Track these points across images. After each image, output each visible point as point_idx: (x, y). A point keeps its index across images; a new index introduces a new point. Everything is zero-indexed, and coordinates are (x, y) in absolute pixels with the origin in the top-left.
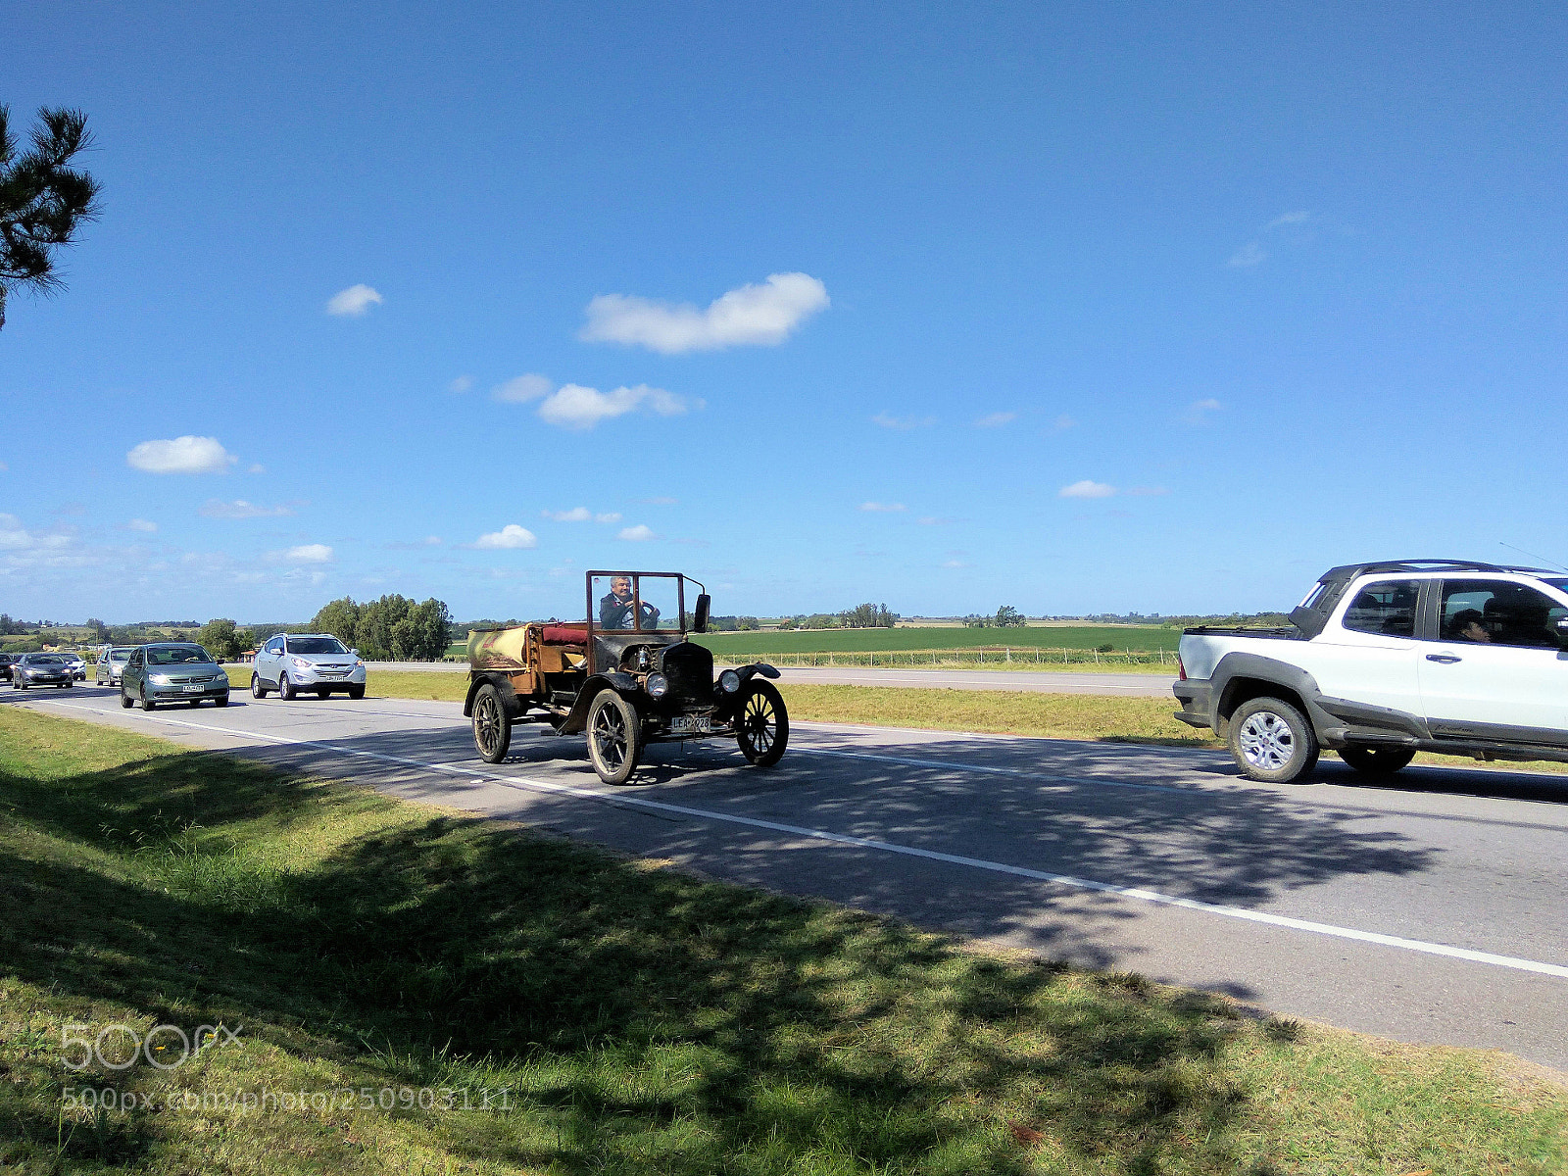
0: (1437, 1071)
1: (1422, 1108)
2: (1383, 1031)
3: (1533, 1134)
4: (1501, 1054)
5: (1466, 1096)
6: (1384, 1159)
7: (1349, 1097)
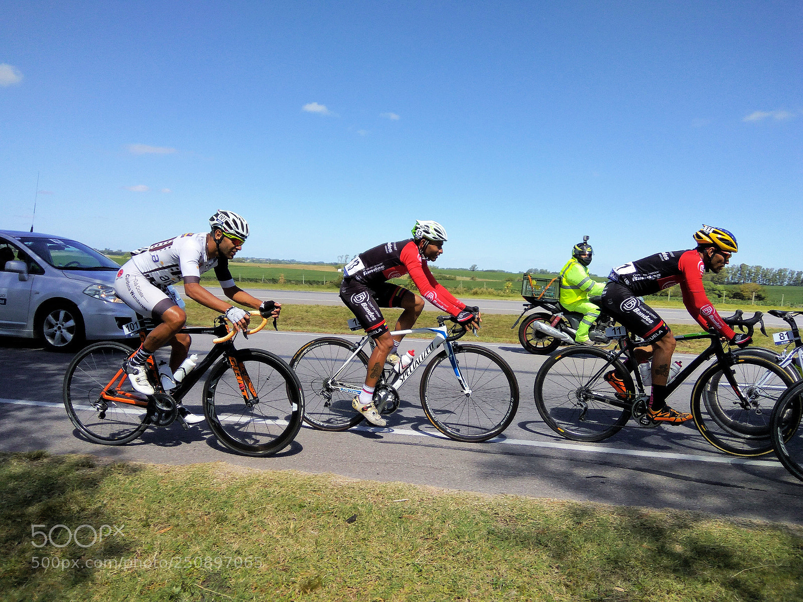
0: (188, 476)
1: (177, 496)
2: (169, 461)
3: (224, 499)
4: (220, 463)
5: (198, 486)
6: (152, 526)
7: (142, 498)
